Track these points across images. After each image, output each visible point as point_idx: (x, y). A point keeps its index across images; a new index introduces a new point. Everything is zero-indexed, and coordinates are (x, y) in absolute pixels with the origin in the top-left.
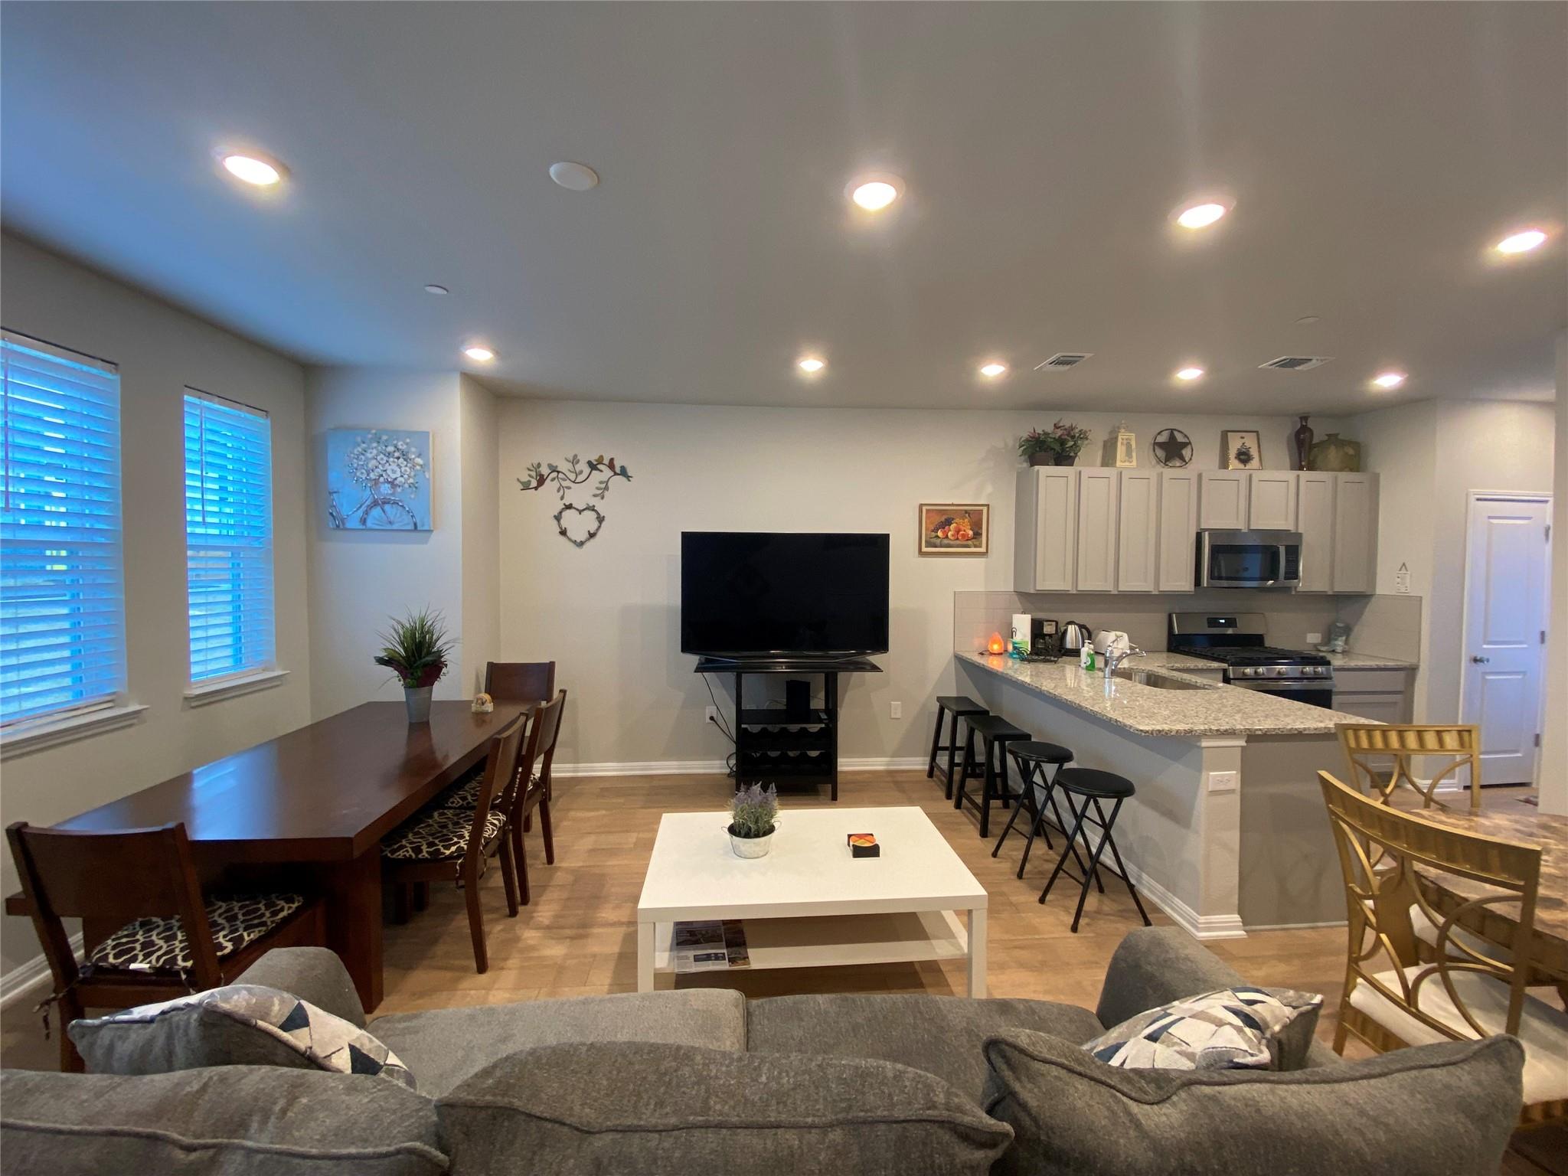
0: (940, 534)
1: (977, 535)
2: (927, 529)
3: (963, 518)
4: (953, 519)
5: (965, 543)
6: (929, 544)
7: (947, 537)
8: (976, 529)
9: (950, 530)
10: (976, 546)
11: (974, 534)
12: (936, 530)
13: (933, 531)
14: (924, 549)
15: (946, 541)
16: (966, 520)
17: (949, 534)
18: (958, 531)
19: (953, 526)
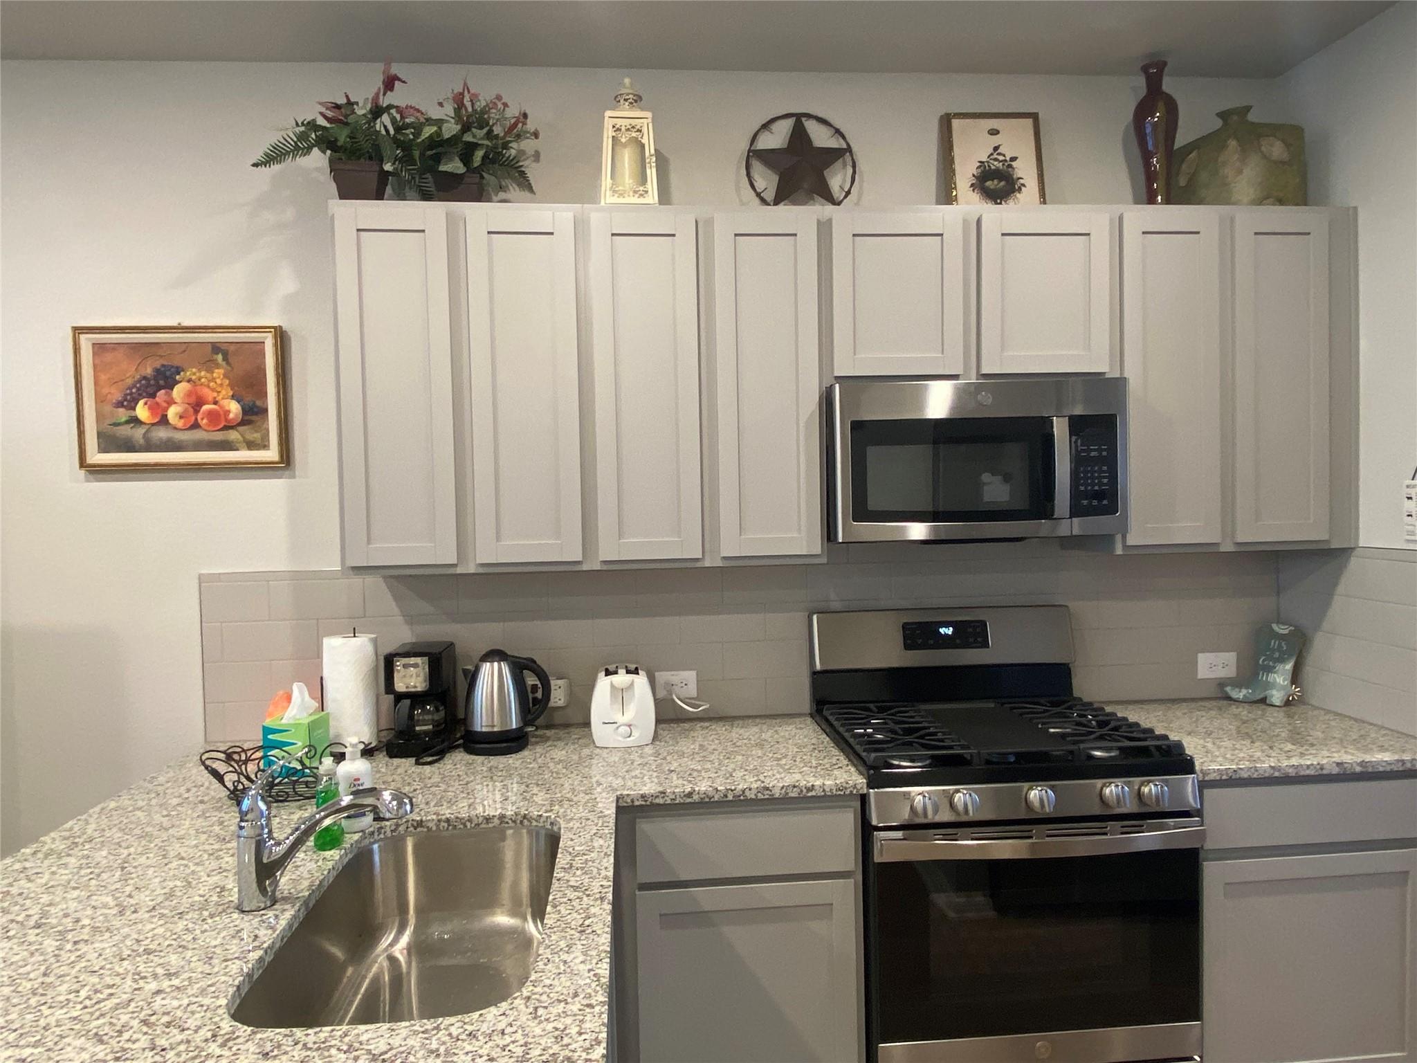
0: (142, 411)
1: (253, 413)
2: (100, 399)
3: (209, 365)
4: (178, 370)
5: (219, 436)
6: (109, 442)
7: (164, 421)
8: (248, 399)
9: (171, 402)
10: (251, 445)
11: (246, 411)
12: (129, 402)
13: (120, 404)
14: (97, 457)
15: (162, 434)
16: (219, 373)
17: (172, 412)
18: (197, 404)
19: (179, 391)
